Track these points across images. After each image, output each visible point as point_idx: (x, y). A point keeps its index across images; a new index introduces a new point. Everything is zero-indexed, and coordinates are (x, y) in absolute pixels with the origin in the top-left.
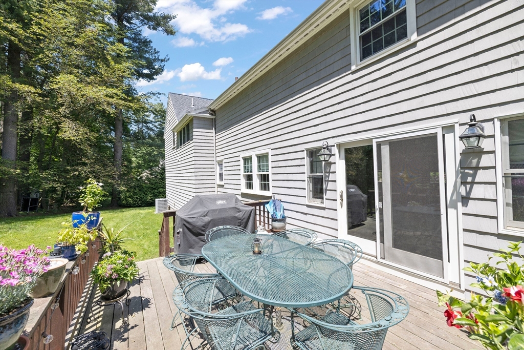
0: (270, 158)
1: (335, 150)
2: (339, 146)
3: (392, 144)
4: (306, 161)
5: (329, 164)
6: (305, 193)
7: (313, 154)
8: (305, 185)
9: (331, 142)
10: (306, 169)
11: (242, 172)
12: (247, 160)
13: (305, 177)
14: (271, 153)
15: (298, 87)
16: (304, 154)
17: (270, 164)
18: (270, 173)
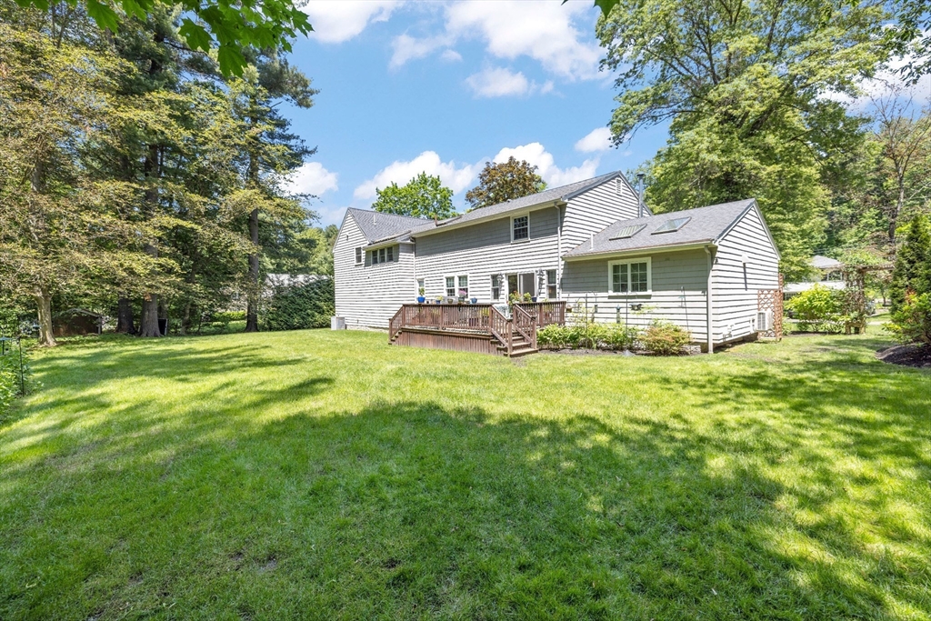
0: (469, 279)
1: (504, 276)
2: (506, 274)
3: (524, 275)
4: (491, 281)
5: (502, 282)
6: (489, 297)
7: (494, 277)
8: (490, 293)
9: (502, 272)
10: (490, 285)
11: (445, 287)
12: (450, 279)
13: (490, 289)
14: (469, 275)
15: (486, 242)
16: (489, 277)
17: (469, 282)
18: (469, 286)
